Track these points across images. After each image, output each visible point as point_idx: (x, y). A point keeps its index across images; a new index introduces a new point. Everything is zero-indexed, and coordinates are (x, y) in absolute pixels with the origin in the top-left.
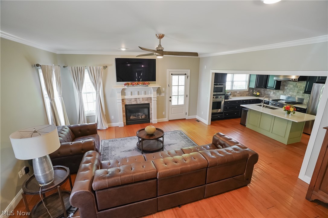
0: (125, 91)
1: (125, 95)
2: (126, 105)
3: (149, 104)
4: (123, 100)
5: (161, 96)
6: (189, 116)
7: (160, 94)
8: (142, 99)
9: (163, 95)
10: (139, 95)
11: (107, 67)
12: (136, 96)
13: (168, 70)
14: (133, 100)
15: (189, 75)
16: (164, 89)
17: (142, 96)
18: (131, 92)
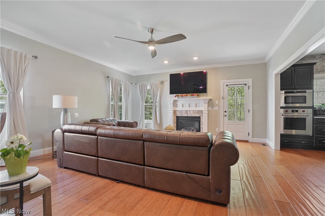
0: (177, 103)
1: (177, 107)
2: (177, 117)
3: (199, 117)
4: (175, 112)
5: (214, 109)
6: (253, 139)
7: (212, 108)
8: (192, 111)
9: (216, 108)
10: (189, 107)
11: (163, 82)
12: (187, 108)
13: (222, 82)
14: (184, 112)
15: (251, 85)
16: (217, 102)
17: (193, 108)
18: (183, 104)
